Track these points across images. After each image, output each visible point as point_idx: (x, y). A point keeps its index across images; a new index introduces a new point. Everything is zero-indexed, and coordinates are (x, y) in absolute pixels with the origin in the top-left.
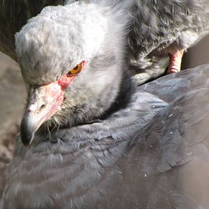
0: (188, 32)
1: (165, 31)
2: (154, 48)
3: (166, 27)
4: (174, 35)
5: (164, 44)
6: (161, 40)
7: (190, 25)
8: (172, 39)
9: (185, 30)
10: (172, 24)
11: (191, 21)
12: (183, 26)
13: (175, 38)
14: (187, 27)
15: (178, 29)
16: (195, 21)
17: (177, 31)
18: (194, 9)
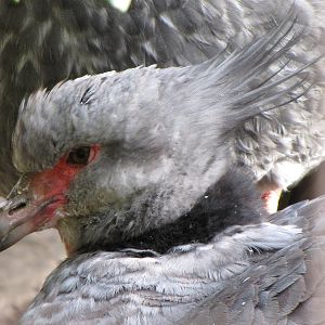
0: (285, 163)
1: (247, 160)
3: (248, 154)
4: (262, 167)
7: (289, 153)
8: (260, 174)
9: (280, 160)
10: (257, 150)
11: (290, 147)
12: (278, 154)
13: (265, 173)
14: (283, 155)
15: (269, 159)
16: (296, 146)
17: (267, 162)
18: (293, 126)
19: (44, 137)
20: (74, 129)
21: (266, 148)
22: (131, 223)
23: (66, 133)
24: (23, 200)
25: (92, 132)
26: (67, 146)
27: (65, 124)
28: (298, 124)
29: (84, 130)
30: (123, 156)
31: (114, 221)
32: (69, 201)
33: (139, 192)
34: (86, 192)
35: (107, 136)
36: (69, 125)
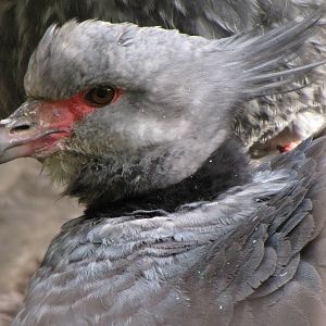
0: (307, 113)
1: (270, 111)
2: (254, 139)
3: (271, 105)
4: (284, 118)
5: (270, 132)
6: (264, 126)
7: (310, 103)
8: (282, 125)
9: (302, 110)
10: (280, 100)
11: (312, 97)
12: (300, 105)
13: (287, 123)
14: (305, 106)
15: (291, 110)
16: (318, 96)
17: (289, 112)
18: (315, 77)
19: (73, 65)
20: (107, 66)
21: (289, 99)
22: (138, 178)
23: (98, 68)
24: (27, 123)
25: (125, 73)
26: (94, 81)
27: (100, 59)
28: (321, 75)
29: (118, 70)
30: (145, 107)
31: (120, 171)
32: (74, 135)
33: (152, 147)
34: (96, 132)
35: (137, 82)
36: (103, 60)
